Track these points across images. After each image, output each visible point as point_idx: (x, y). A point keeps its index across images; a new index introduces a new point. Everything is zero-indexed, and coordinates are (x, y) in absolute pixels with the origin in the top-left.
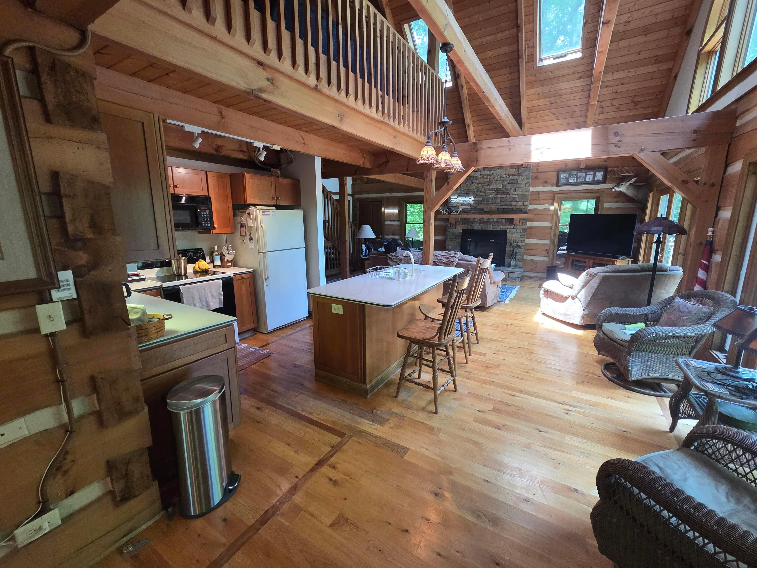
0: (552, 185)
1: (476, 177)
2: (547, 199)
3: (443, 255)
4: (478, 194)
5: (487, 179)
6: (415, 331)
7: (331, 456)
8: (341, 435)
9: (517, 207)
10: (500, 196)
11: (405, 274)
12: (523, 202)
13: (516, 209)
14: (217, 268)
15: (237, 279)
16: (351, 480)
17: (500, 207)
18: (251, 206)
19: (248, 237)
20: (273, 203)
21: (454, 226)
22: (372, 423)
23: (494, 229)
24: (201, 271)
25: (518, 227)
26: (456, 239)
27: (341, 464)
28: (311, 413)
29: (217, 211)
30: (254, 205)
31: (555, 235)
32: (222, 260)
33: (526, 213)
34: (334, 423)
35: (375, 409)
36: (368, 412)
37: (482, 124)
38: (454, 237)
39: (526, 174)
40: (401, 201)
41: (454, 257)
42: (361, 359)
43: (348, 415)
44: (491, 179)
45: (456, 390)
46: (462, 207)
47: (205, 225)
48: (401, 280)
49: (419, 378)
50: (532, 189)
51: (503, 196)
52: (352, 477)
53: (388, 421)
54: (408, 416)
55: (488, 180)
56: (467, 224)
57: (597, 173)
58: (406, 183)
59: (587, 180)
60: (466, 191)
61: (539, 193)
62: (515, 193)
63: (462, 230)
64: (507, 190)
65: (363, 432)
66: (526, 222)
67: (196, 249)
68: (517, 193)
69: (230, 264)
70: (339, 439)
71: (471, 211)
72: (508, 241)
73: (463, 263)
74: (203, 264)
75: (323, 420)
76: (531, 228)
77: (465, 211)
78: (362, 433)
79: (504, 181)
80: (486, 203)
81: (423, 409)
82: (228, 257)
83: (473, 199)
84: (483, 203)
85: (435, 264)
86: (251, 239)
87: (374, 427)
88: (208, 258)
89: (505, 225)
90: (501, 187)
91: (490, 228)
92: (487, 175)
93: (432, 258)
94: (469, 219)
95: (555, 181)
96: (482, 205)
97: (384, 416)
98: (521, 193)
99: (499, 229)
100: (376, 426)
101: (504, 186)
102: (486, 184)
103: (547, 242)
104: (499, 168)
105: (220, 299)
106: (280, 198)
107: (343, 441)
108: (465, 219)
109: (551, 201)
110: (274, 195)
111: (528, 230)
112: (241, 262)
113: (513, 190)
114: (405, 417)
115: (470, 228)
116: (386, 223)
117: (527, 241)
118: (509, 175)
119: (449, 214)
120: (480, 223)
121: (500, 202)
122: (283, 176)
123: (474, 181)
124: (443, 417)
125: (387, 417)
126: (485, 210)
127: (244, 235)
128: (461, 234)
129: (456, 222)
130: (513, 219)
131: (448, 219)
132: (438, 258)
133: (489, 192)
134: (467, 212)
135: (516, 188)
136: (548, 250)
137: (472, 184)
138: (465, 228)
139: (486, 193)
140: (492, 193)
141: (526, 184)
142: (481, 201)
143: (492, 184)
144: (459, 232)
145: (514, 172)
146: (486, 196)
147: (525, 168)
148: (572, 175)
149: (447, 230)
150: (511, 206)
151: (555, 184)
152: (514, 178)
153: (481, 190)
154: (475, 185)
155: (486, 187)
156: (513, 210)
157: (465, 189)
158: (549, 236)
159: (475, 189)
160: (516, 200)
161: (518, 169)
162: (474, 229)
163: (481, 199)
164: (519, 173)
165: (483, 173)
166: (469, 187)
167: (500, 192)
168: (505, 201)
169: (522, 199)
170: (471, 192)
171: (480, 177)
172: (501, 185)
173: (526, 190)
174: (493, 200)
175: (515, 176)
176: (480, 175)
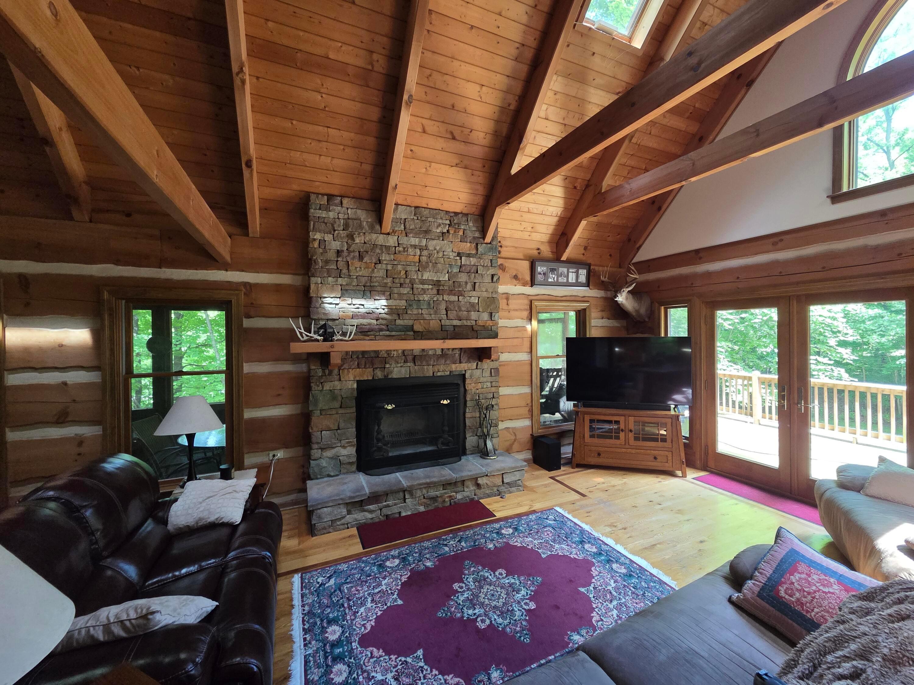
0: (524, 285)
1: (388, 248)
2: (522, 311)
4: (396, 290)
5: (413, 255)
9: (480, 323)
12: (491, 314)
13: (479, 328)
17: (448, 323)
21: (336, 372)
23: (439, 374)
25: (485, 366)
26: (341, 407)
31: (537, 376)
33: (496, 336)
38: (337, 404)
39: (491, 258)
40: (106, 295)
44: (423, 258)
46: (355, 322)
51: (451, 298)
55: (417, 258)
56: (372, 364)
57: (580, 271)
59: (570, 281)
60: (364, 280)
62: (474, 293)
63: (358, 382)
64: (459, 287)
68: (479, 294)
71: (381, 330)
72: (469, 398)
76: (505, 365)
77: (364, 332)
79: (451, 266)
80: (415, 312)
83: (384, 302)
84: (409, 312)
89: (460, 362)
90: (446, 278)
91: (429, 371)
92: (415, 247)
94: (376, 351)
95: (528, 278)
96: (406, 316)
98: (485, 294)
99: (448, 373)
101: (451, 276)
102: (412, 268)
103: (527, 390)
104: (439, 237)
108: (367, 352)
109: (526, 314)
111: (502, 370)
113: (469, 287)
115: (379, 374)
117: (500, 391)
118: (459, 255)
119: (324, 339)
120: (406, 362)
121: (447, 311)
123: (385, 257)
126: (416, 328)
128: (355, 395)
129: (343, 361)
131: (322, 354)
133: (421, 286)
134: (369, 333)
135: (475, 283)
136: (530, 405)
137: (380, 265)
138: (367, 375)
139: (415, 289)
140: (428, 289)
141: (493, 276)
142: (404, 307)
143: (428, 270)
144: (350, 387)
145: (470, 250)
146: (415, 296)
147: (489, 245)
148: (552, 270)
149: (312, 384)
150: (468, 321)
151: (530, 283)
152: (471, 262)
153: (402, 281)
154: (386, 266)
155: (414, 276)
156: (473, 330)
157: (360, 274)
158: (529, 378)
159: (387, 277)
160: (477, 308)
161: (477, 244)
162: (390, 377)
163: (403, 303)
164: (479, 253)
165: (404, 240)
166: (370, 270)
167: (446, 288)
168: (456, 309)
169: (488, 306)
170: (376, 284)
171: (397, 248)
172: (445, 274)
173: (494, 289)
174: (432, 307)
175: (472, 259)
176: (398, 244)
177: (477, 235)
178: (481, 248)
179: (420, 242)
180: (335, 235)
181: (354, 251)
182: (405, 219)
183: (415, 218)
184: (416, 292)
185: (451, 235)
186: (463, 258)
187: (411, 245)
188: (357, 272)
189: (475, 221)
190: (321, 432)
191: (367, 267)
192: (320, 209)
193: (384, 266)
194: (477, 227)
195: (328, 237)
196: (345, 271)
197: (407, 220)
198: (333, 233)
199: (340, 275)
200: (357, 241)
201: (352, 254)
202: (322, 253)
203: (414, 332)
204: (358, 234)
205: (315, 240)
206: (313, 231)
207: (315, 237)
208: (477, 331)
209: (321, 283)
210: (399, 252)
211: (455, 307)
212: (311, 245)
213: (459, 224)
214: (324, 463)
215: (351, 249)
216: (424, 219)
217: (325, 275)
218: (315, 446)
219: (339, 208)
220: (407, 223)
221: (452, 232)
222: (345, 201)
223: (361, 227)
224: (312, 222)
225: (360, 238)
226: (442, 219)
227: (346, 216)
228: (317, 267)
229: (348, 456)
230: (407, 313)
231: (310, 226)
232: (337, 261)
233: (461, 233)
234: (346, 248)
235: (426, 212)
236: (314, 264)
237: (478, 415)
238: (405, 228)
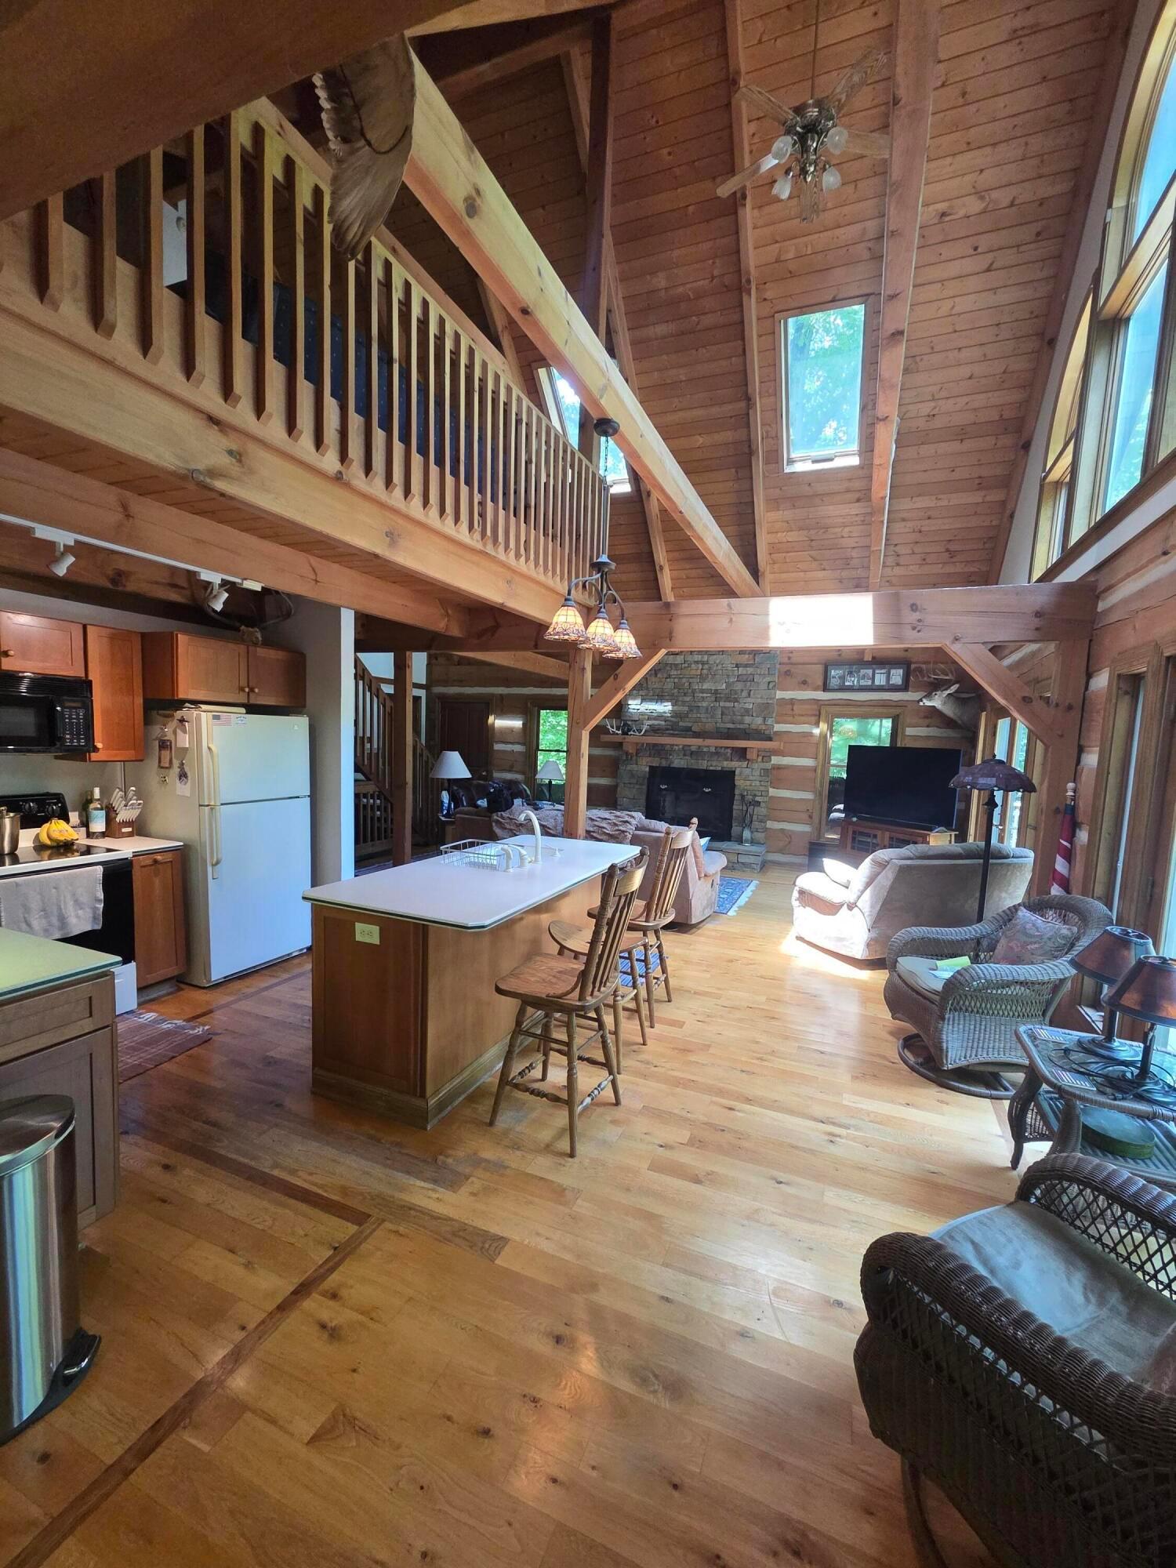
0: (816, 689)
1: (676, 665)
2: (808, 715)
3: (606, 819)
4: (680, 698)
5: (696, 670)
6: (533, 979)
7: (332, 1270)
8: (359, 1218)
9: (753, 726)
10: (722, 704)
11: (521, 857)
12: (765, 718)
13: (752, 731)
14: (97, 838)
15: (143, 864)
16: (371, 1324)
17: (722, 725)
18: (187, 705)
19: (176, 770)
20: (243, 699)
21: (634, 758)
22: (431, 1186)
23: (711, 768)
24: (55, 844)
25: (755, 766)
26: (637, 783)
27: (352, 1287)
28: (293, 1172)
29: (106, 712)
30: (196, 703)
31: (822, 786)
32: (109, 821)
33: (770, 739)
34: (344, 1191)
35: (441, 1154)
36: (425, 1161)
37: (685, 567)
38: (635, 781)
39: (769, 667)
40: (529, 705)
41: (627, 822)
42: (416, 1043)
43: (378, 1170)
44: (705, 671)
45: (617, 1103)
46: (650, 722)
47: (71, 741)
48: (511, 870)
49: (544, 1078)
50: (780, 694)
51: (728, 704)
52: (374, 1315)
53: (467, 1179)
54: (513, 1165)
55: (699, 672)
56: (660, 756)
57: (893, 671)
58: (537, 670)
59: (877, 683)
60: (657, 691)
61: (792, 702)
62: (749, 700)
63: (650, 767)
64: (735, 694)
65: (411, 1208)
66: (770, 757)
67: (48, 794)
68: (753, 700)
69: (130, 829)
70: (353, 1228)
71: (667, 729)
72: (737, 792)
73: (644, 836)
74: (58, 829)
75: (321, 1187)
76: (778, 768)
77: (654, 730)
78: (406, 1212)
79: (728, 676)
80: (695, 716)
81: (548, 1149)
82: (123, 815)
83: (670, 708)
84: (690, 716)
85: (589, 836)
86: (183, 775)
87: (436, 1196)
88: (74, 817)
89: (732, 761)
90: (724, 686)
91: (702, 764)
92: (697, 662)
93: (582, 825)
94: (662, 745)
95: (820, 683)
96: (687, 719)
97: (460, 1169)
98: (759, 701)
99: (720, 768)
100: (442, 1193)
101: (728, 685)
102: (694, 680)
103: (809, 796)
104: (719, 654)
105: (95, 909)
106: (256, 690)
107: (361, 1232)
108: (655, 745)
109: (814, 719)
110: (243, 683)
111: (775, 772)
112: (155, 825)
113: (745, 694)
114: (506, 1167)
115: (664, 763)
116: (497, 747)
117: (772, 792)
118: (737, 666)
119: (624, 734)
120: (685, 755)
121: (722, 715)
122: (267, 643)
123: (674, 672)
124: (586, 1162)
125: (467, 1171)
126: (693, 729)
127: (167, 765)
128: (647, 776)
129: (637, 750)
130: (746, 749)
131: (621, 744)
132: (596, 823)
133: (701, 695)
134: (658, 731)
135: (750, 690)
136: (811, 811)
137: (670, 679)
138: (656, 762)
139: (696, 697)
140: (707, 697)
141: (769, 683)
142: (686, 712)
143: (707, 681)
144: (644, 770)
145: (747, 661)
146: (696, 703)
147: (767, 655)
148: (850, 673)
149: (620, 764)
150: (741, 724)
151: (822, 688)
152: (747, 672)
153: (686, 690)
154: (675, 680)
155: (696, 686)
156: (745, 732)
157: (655, 687)
158: (813, 785)
159: (674, 687)
160: (751, 713)
161: (755, 655)
162: (672, 766)
163: (686, 709)
164: (756, 663)
165: (689, 658)
166: (662, 683)
167: (722, 696)
168: (731, 714)
169: (763, 712)
170: (666, 692)
171: (683, 665)
172: (723, 684)
173: (769, 695)
174: (709, 712)
175: (748, 669)
176: (684, 661)
178: (757, 659)
179: (702, 658)
184: (696, 699)
186: (740, 669)
187: (694, 661)
188: (652, 686)
191: (660, 682)
193: (673, 680)
196: (644, 685)
199: (641, 688)
203: (693, 732)
208: (749, 733)
210: (685, 668)
211: (730, 712)
230: (687, 717)
237: (744, 808)
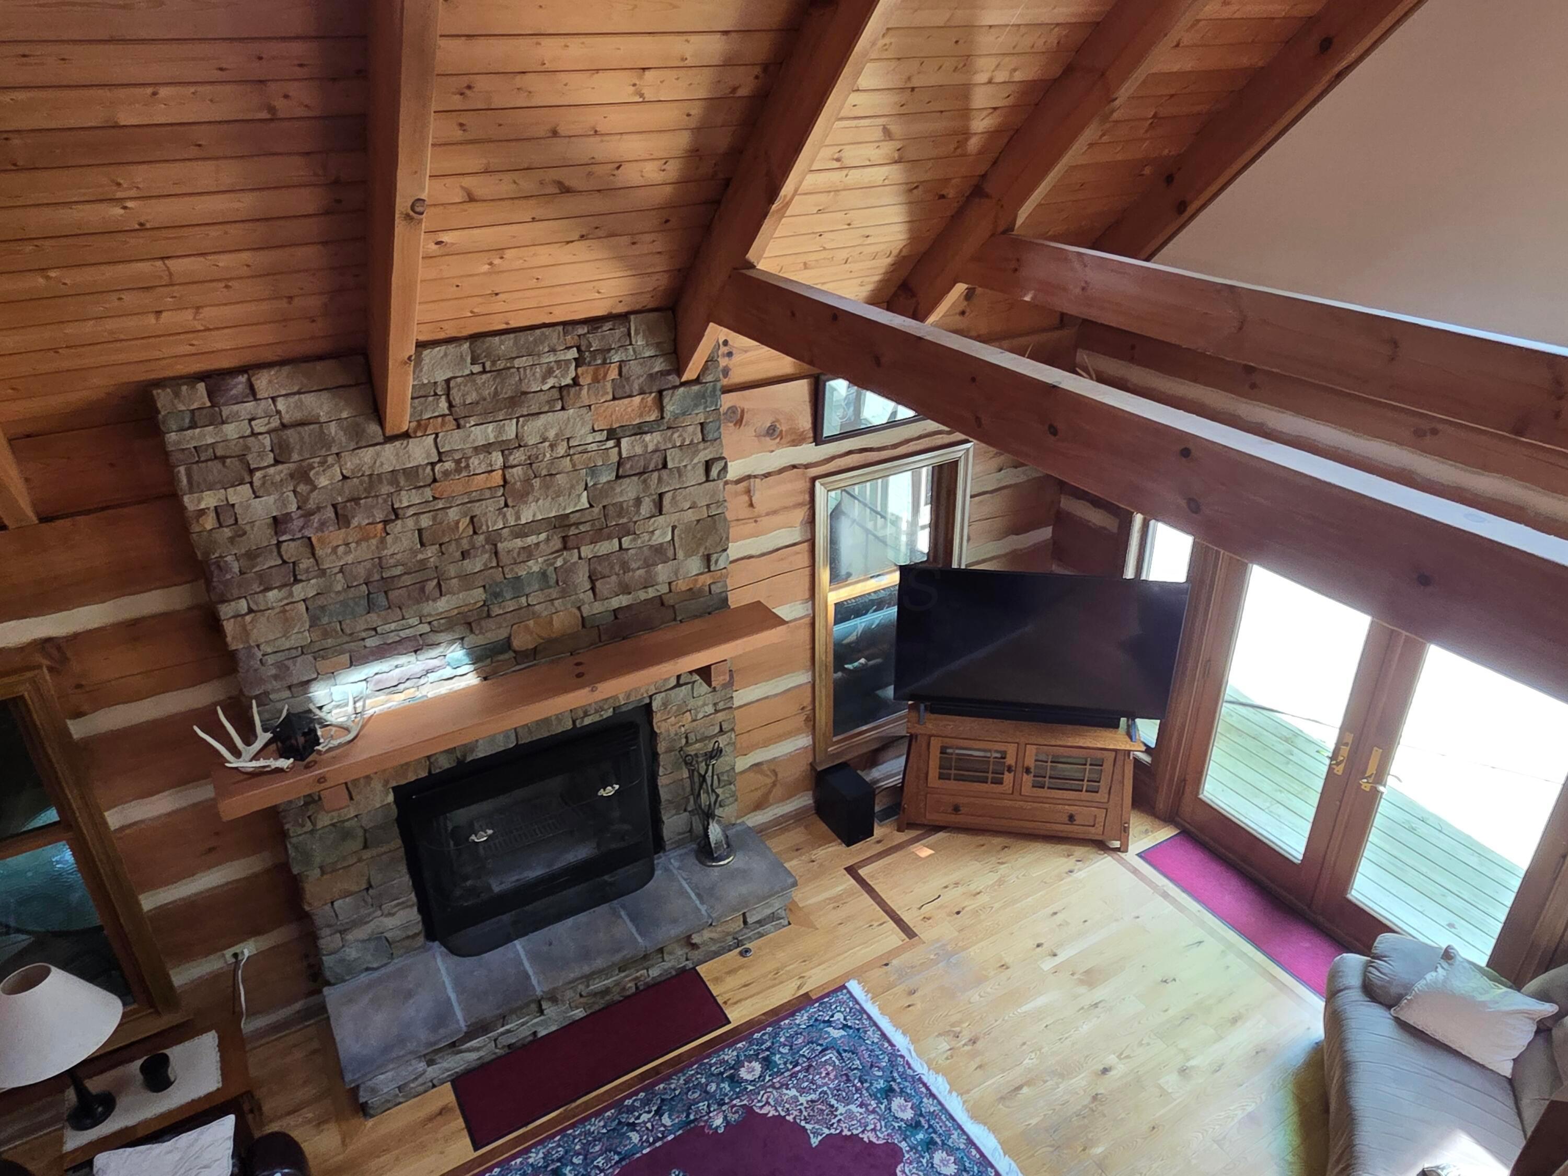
0: (797, 441)
1: (411, 473)
2: (786, 508)
4: (452, 571)
5: (486, 472)
9: (681, 585)
12: (708, 558)
13: (679, 598)
17: (598, 607)
23: (587, 721)
26: (365, 847)
33: (724, 601)
37: (473, 161)
38: (357, 844)
44: (514, 470)
51: (602, 547)
55: (497, 478)
60: (361, 571)
62: (660, 521)
63: (397, 790)
64: (620, 515)
68: (673, 519)
72: (662, 746)
79: (593, 471)
80: (511, 606)
84: (496, 611)
90: (584, 502)
92: (487, 448)
95: (805, 422)
96: (491, 624)
98: (691, 516)
99: (610, 713)
101: (597, 495)
102: (488, 506)
104: (551, 403)
109: (801, 513)
113: (647, 507)
115: (444, 761)
118: (613, 434)
121: (592, 579)
123: (407, 499)
126: (519, 643)
128: (394, 811)
133: (519, 543)
134: (401, 687)
135: (661, 496)
136: (810, 707)
137: (399, 522)
138: (414, 769)
139: (502, 554)
140: (538, 544)
141: (708, 465)
142: (482, 603)
143: (531, 498)
144: (378, 805)
145: (641, 416)
146: (506, 570)
147: (696, 388)
149: (287, 827)
150: (650, 590)
151: (811, 434)
152: (646, 447)
153: (465, 544)
154: (417, 522)
155: (495, 523)
156: (662, 604)
157: (350, 559)
158: (808, 654)
159: (422, 544)
160: (670, 553)
161: (660, 393)
162: (469, 759)
163: (478, 595)
164: (667, 415)
165: (453, 440)
166: (374, 542)
167: (583, 528)
168: (617, 568)
169: (700, 542)
170: (398, 571)
171: (437, 467)
172: (579, 496)
173: (712, 496)
174: (552, 582)
175: (648, 437)
176: (439, 453)
177: (659, 365)
178: (671, 406)
179: (501, 431)
180: (257, 483)
181: (319, 509)
182: (448, 381)
183: (477, 368)
184: (505, 559)
185: (585, 391)
186: (624, 442)
187: (476, 448)
188: (340, 559)
189: (651, 331)
190: (332, 903)
191: (366, 539)
192: (193, 425)
193: (410, 523)
194: (658, 345)
195: (239, 495)
196: (306, 563)
197: (452, 384)
198: (248, 479)
199: (295, 576)
200: (323, 481)
201: (316, 519)
202: (232, 540)
203: (515, 652)
204: (322, 463)
205: (202, 512)
206: (191, 492)
207: (202, 506)
208: (673, 606)
209: (250, 611)
210: (446, 474)
211: (612, 568)
212: (195, 528)
213: (605, 351)
214: (352, 953)
215: (311, 505)
216: (501, 365)
217: (256, 587)
218: (325, 932)
219: (250, 405)
220: (454, 392)
221: (585, 380)
222: (262, 381)
223: (324, 441)
224: (182, 469)
225: (328, 473)
226: (553, 350)
227: (275, 423)
228: (228, 577)
229: (405, 927)
230: (489, 616)
231: (179, 481)
232: (279, 543)
233: (613, 374)
234: (294, 507)
235: (505, 345)
236: (216, 572)
237: (686, 774)
238: (451, 406)
